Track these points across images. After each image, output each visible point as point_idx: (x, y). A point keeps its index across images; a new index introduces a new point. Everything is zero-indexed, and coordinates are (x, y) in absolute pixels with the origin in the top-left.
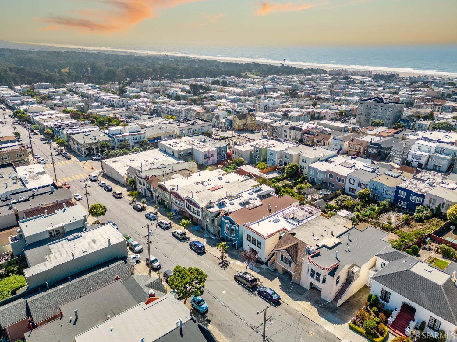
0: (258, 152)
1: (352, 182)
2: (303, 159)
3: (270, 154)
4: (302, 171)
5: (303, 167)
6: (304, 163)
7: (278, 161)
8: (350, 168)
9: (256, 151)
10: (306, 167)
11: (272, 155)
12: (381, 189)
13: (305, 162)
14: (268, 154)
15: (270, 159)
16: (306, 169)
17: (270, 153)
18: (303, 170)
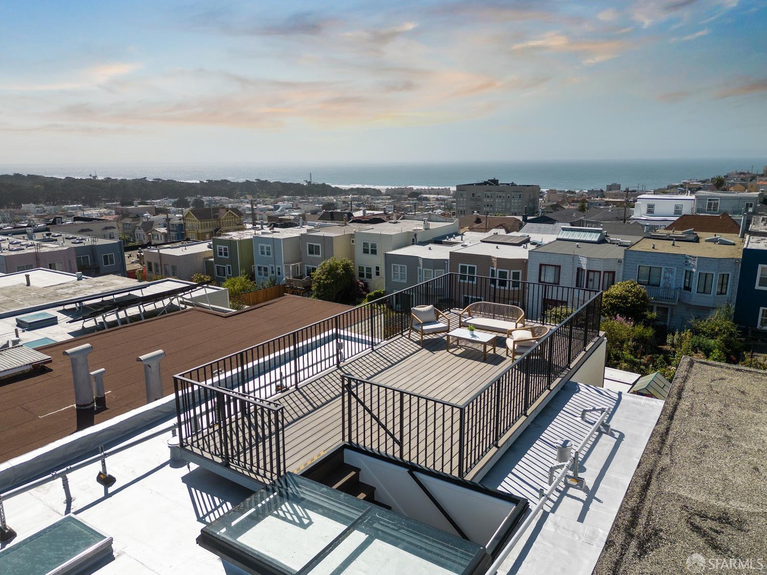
0: (226, 254)
1: (549, 277)
2: (365, 244)
3: (263, 253)
4: (366, 285)
5: (369, 269)
6: (369, 256)
7: (287, 268)
8: (519, 245)
9: (221, 254)
10: (377, 268)
11: (268, 254)
12: (673, 277)
13: (374, 252)
14: (257, 254)
15: (266, 269)
16: (378, 274)
17: (262, 248)
18: (368, 280)
